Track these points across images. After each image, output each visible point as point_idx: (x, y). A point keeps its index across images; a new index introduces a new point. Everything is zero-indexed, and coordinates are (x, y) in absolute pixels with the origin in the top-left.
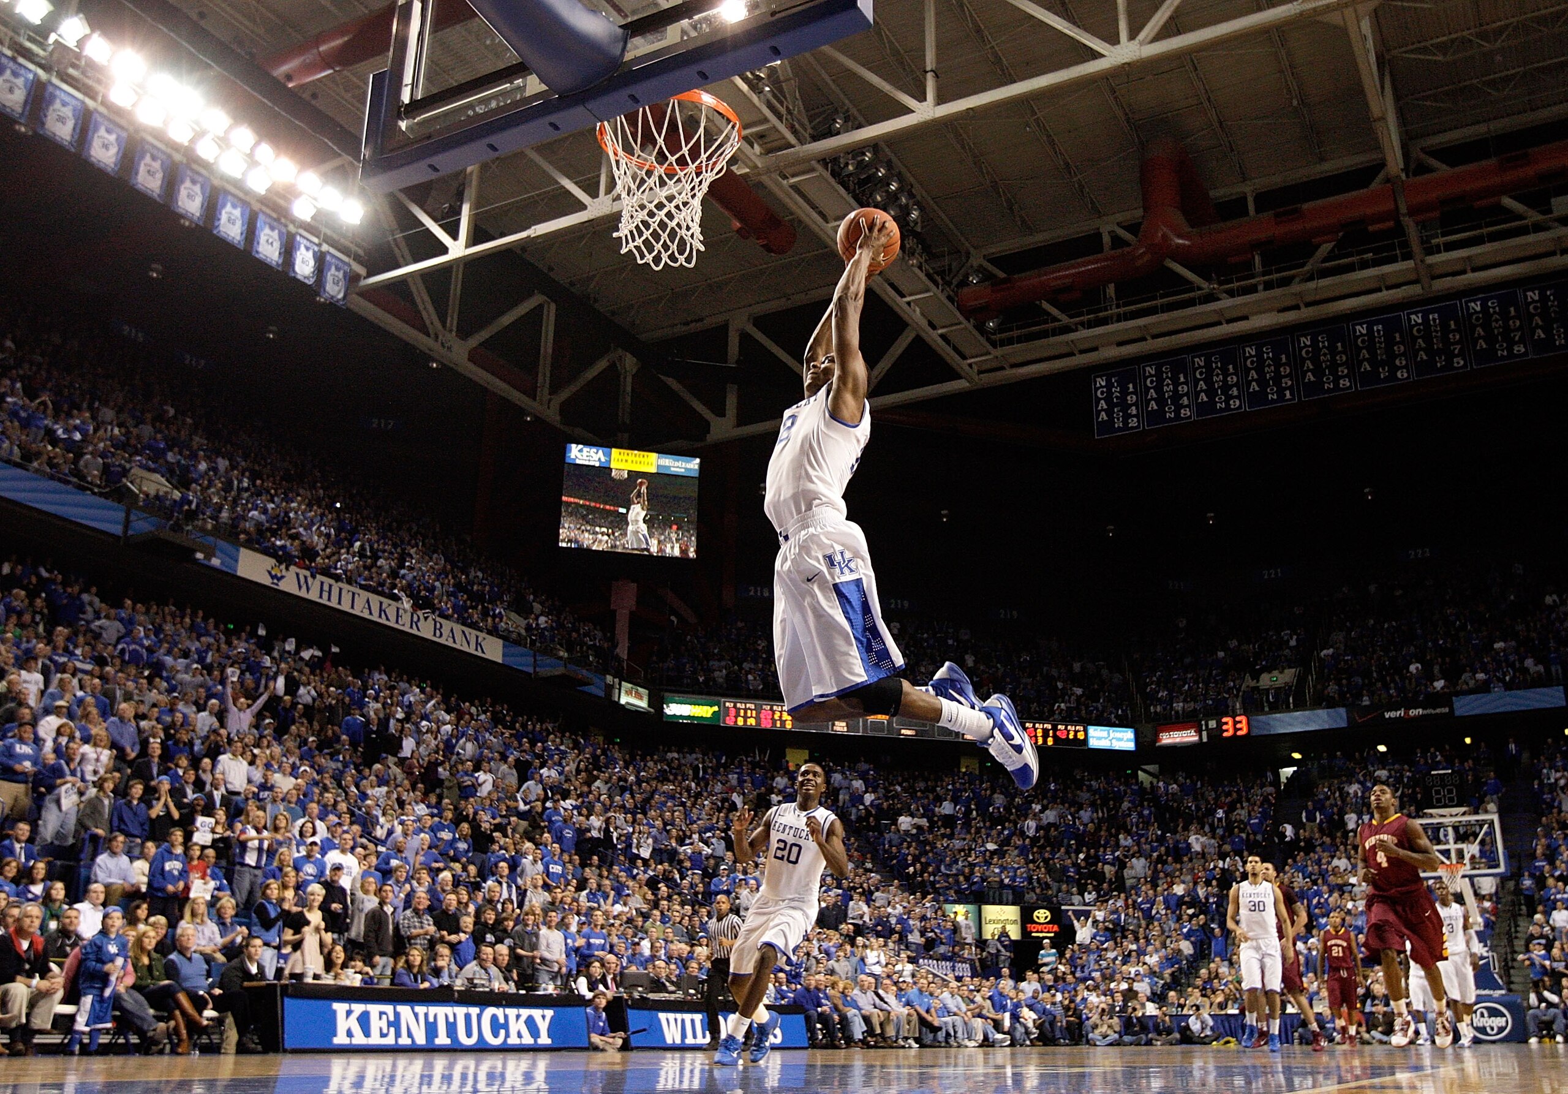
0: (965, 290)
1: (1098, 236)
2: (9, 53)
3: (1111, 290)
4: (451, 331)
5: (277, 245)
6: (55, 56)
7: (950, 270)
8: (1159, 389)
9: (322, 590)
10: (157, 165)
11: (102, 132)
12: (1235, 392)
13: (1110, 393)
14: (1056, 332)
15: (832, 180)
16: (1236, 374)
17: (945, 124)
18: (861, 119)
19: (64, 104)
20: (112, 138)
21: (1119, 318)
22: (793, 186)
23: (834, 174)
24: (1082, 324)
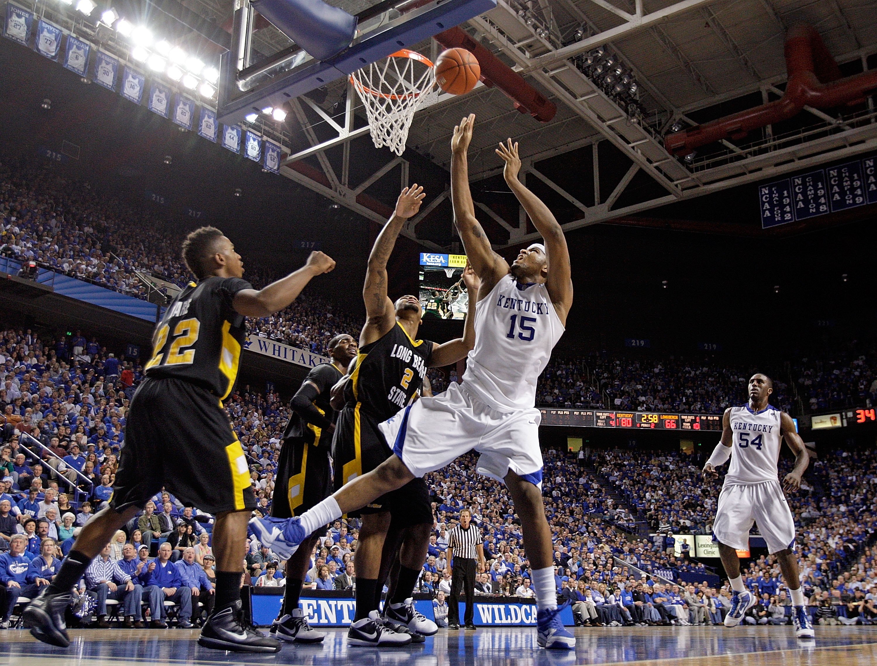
0: (670, 136)
1: (759, 93)
2: (74, 35)
3: (769, 129)
4: (344, 185)
5: (236, 139)
6: (100, 35)
7: (660, 124)
8: (804, 193)
9: (274, 350)
10: (163, 96)
11: (130, 78)
12: (859, 192)
13: (771, 198)
14: (732, 160)
15: (578, 72)
16: (859, 180)
17: (652, 27)
18: (595, 28)
19: (108, 63)
20: (136, 81)
21: (775, 148)
22: (553, 77)
23: (578, 67)
24: (750, 153)
